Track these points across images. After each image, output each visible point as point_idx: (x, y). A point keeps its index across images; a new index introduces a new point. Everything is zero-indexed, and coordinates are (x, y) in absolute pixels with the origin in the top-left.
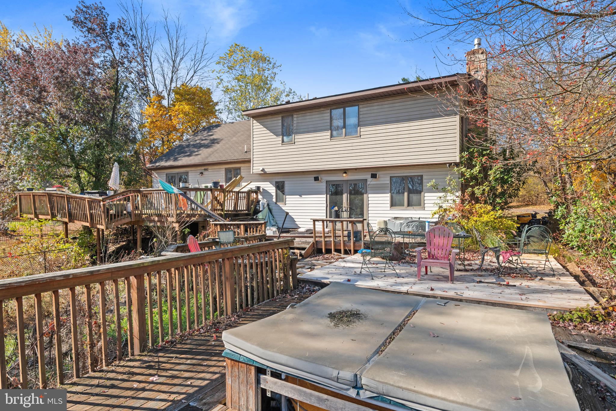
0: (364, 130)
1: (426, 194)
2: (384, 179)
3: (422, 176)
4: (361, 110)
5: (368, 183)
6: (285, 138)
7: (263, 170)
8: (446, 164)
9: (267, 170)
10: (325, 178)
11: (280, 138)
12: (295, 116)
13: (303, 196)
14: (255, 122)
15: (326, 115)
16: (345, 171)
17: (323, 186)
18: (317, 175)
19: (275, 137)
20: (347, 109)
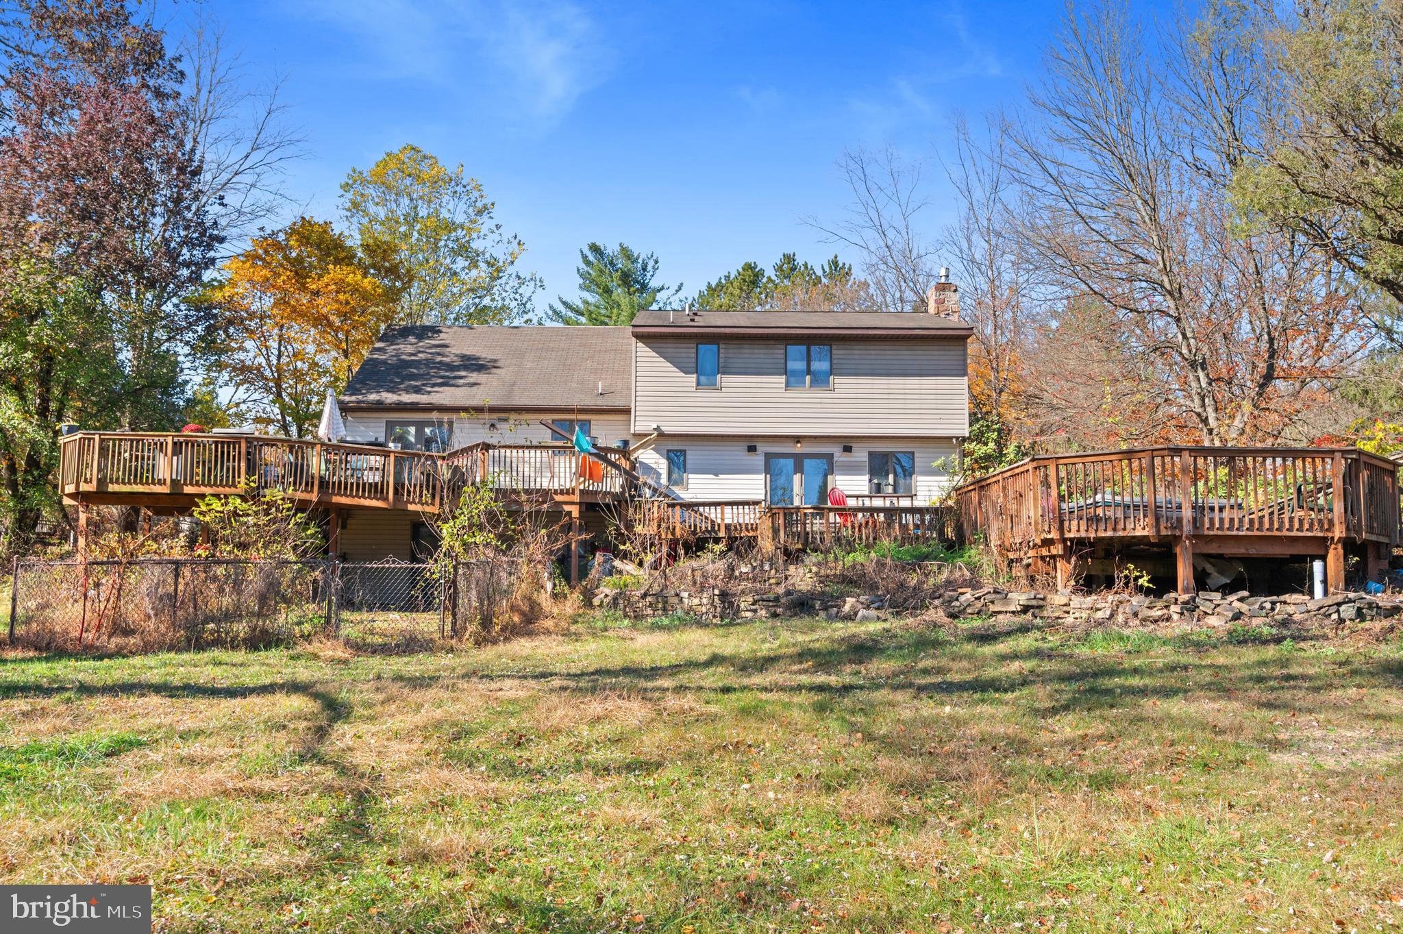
0: (839, 381)
1: (919, 478)
2: (861, 455)
3: (913, 453)
4: (834, 352)
5: (835, 459)
6: (703, 379)
7: (658, 429)
8: (951, 438)
9: (667, 429)
10: (763, 448)
11: (693, 378)
12: (722, 346)
13: (721, 476)
14: (640, 344)
15: (779, 352)
16: (798, 439)
17: (759, 459)
18: (751, 443)
19: (682, 374)
20: (813, 348)
